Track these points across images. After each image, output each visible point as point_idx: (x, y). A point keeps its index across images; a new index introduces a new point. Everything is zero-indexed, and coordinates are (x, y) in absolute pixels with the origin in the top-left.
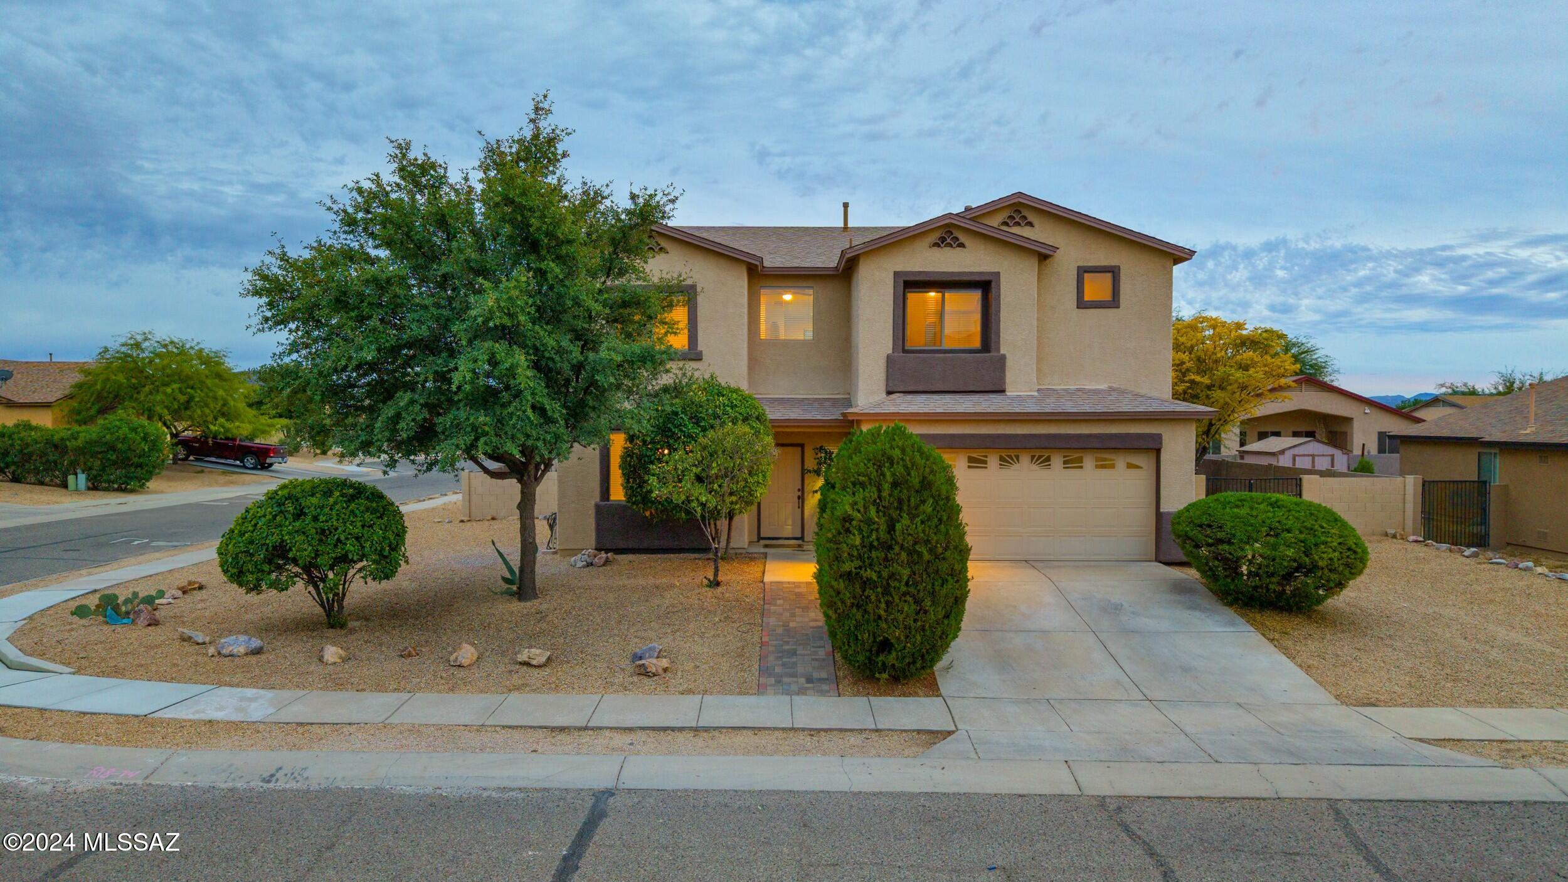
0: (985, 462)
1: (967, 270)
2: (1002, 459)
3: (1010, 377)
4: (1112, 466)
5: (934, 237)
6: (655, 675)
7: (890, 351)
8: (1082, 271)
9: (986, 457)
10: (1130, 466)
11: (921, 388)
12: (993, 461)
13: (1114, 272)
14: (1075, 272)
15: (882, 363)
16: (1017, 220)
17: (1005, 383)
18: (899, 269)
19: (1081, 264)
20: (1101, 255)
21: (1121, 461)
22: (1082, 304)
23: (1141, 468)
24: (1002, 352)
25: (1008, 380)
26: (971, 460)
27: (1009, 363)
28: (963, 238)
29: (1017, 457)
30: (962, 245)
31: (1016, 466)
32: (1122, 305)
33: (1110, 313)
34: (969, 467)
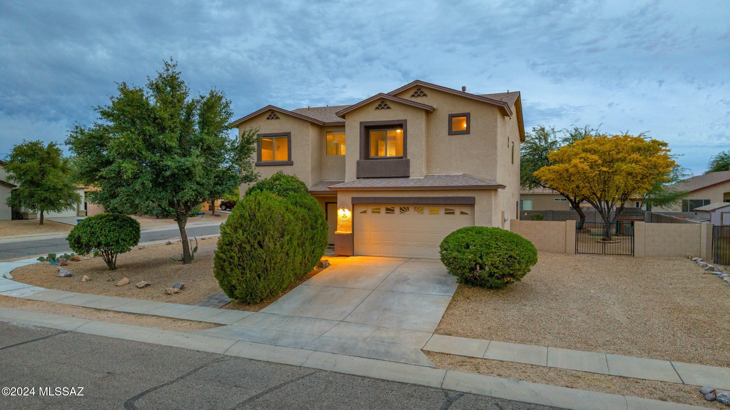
0: (393, 211)
1: (392, 119)
2: (401, 209)
3: (411, 170)
4: (453, 213)
5: (376, 105)
6: (169, 294)
7: (358, 159)
8: (451, 116)
9: (394, 208)
10: (462, 213)
11: (371, 176)
12: (397, 210)
13: (467, 116)
14: (448, 117)
15: (355, 165)
16: (419, 93)
17: (409, 173)
18: (362, 120)
19: (451, 113)
20: (460, 108)
21: (457, 211)
22: (451, 133)
23: (468, 214)
24: (408, 158)
25: (410, 172)
26: (387, 209)
27: (411, 163)
28: (390, 104)
29: (408, 208)
30: (389, 108)
31: (407, 213)
32: (471, 132)
33: (465, 137)
34: (386, 213)
